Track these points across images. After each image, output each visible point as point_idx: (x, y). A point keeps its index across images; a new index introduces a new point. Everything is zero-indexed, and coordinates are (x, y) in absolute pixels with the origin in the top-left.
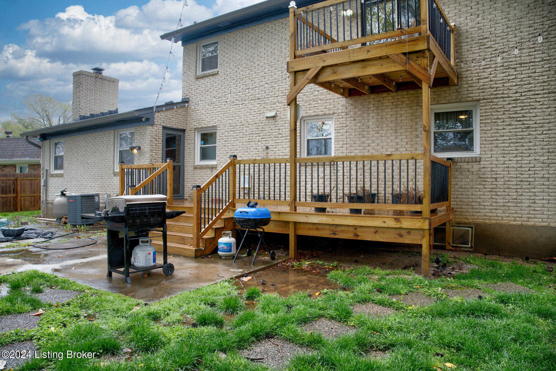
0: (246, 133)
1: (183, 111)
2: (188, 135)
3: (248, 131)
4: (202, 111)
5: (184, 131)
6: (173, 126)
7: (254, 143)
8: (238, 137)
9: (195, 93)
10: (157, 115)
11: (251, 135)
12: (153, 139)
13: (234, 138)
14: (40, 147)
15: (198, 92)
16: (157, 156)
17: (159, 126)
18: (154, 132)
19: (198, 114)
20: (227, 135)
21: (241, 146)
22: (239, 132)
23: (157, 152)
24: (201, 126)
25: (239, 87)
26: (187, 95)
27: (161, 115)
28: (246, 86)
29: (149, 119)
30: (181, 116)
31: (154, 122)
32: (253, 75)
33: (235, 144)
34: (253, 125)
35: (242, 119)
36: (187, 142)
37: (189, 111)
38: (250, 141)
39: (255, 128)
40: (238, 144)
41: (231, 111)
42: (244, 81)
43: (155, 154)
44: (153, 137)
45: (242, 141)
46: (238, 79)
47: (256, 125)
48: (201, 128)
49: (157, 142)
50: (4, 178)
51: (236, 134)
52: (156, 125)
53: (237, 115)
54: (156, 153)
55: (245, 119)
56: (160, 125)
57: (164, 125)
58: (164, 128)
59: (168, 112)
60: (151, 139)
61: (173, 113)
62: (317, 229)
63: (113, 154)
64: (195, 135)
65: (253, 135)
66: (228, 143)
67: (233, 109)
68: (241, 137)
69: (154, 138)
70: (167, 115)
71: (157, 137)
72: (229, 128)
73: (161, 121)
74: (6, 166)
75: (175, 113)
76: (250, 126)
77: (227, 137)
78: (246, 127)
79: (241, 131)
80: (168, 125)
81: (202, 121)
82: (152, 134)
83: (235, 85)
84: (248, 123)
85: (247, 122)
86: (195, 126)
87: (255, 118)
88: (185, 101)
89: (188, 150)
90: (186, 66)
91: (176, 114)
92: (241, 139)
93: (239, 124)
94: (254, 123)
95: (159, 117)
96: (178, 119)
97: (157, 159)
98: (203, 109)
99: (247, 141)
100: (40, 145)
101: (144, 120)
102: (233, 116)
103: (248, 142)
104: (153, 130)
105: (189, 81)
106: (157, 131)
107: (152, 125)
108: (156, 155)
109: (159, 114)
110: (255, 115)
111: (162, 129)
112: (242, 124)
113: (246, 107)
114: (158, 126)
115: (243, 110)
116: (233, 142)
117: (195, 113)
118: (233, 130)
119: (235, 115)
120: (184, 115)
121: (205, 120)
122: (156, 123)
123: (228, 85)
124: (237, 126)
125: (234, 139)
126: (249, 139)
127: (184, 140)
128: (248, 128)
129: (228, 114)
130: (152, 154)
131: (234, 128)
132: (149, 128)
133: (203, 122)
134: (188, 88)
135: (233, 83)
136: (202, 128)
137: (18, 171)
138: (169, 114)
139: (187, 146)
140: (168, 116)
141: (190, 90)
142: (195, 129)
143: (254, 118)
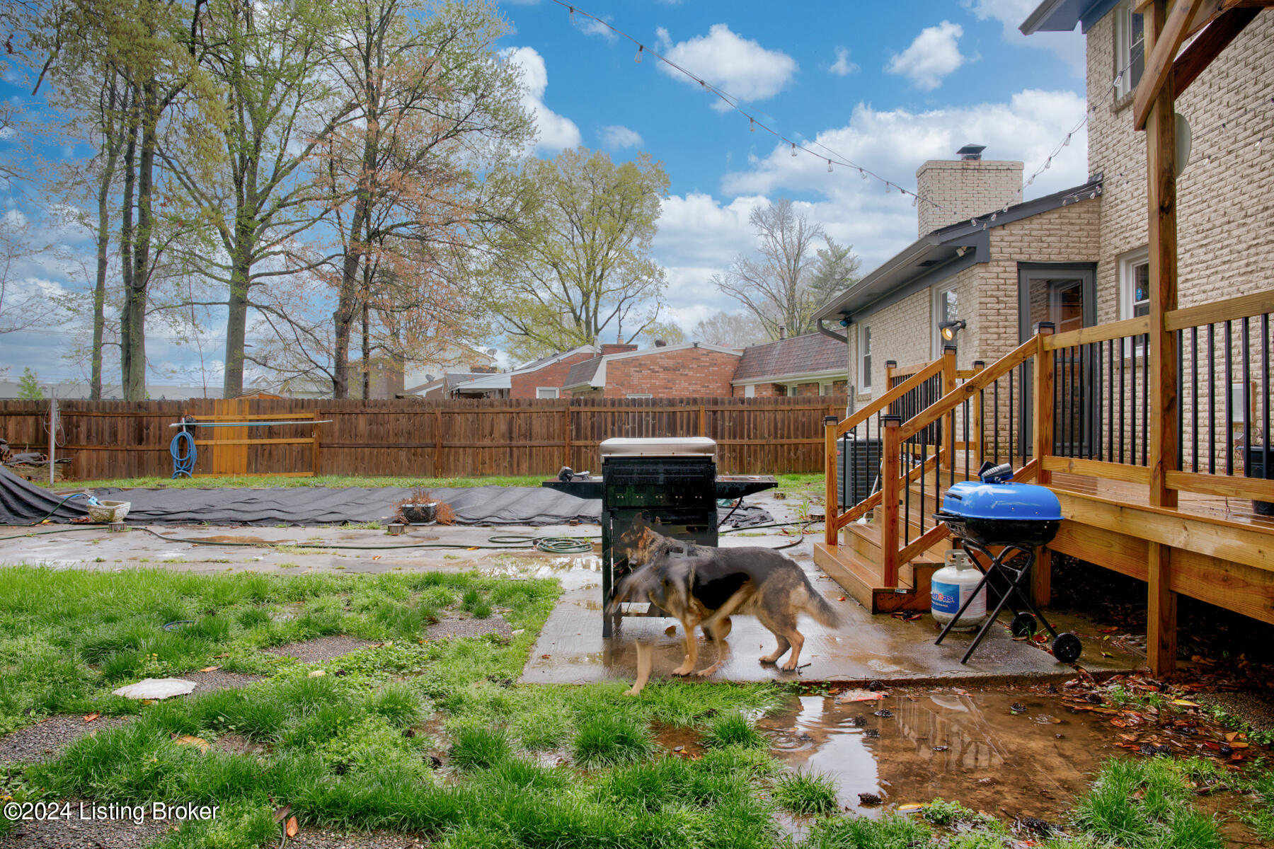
0: (1240, 247)
1: (1088, 212)
2: (1105, 276)
3: (1242, 238)
4: (1132, 202)
5: (1093, 266)
6: (1052, 257)
7: (1262, 274)
8: (1218, 261)
9: (1114, 155)
10: (996, 236)
11: (1253, 251)
12: (989, 300)
13: (1207, 268)
14: (845, 340)
15: (1121, 150)
16: (1002, 342)
17: (1007, 264)
18: (990, 281)
19: (1123, 212)
20: (1189, 261)
21: (1225, 291)
22: (1219, 245)
23: (1003, 330)
24: (1128, 247)
25: (1217, 102)
26: (1098, 167)
27: (1011, 235)
28: (1237, 93)
29: (975, 248)
30: (1077, 228)
31: (989, 255)
32: (1258, 47)
33: (1211, 287)
34: (1260, 216)
35: (1228, 203)
36: (1101, 296)
37: (1103, 209)
38: (1249, 269)
39: (1263, 224)
40: (1217, 285)
41: (1199, 185)
42: (1231, 79)
43: (995, 336)
44: (989, 293)
45: (1227, 275)
46: (1214, 77)
47: (1265, 214)
48: (1129, 251)
49: (1002, 306)
50: (806, 407)
51: (1211, 256)
52: (997, 261)
53: (1215, 193)
54: (999, 334)
55: (1236, 201)
56: (1011, 260)
57: (1023, 258)
58: (1022, 266)
59: (1035, 221)
60: (983, 300)
61: (1050, 223)
62: (1226, 581)
63: (928, 345)
64: (1117, 274)
65: (1260, 249)
66: (1194, 286)
67: (1202, 178)
68: (1224, 263)
69: (991, 296)
70: (1033, 229)
71: (1000, 293)
72: (1195, 238)
73: (1010, 250)
74: (807, 385)
75: (1058, 221)
76: (1249, 220)
77: (1189, 269)
78: (1239, 226)
79: (1226, 243)
80: (1036, 258)
81: (1131, 230)
82: (984, 288)
83: (1208, 99)
84: (1243, 213)
85: (1242, 209)
86: (1116, 248)
87: (1265, 189)
88: (1095, 184)
89: (1104, 318)
90: (1093, 85)
91: (1061, 224)
92: (1226, 266)
93: (1218, 223)
94: (1261, 207)
95: (1006, 239)
96: (1068, 235)
97: (1002, 348)
98: (1133, 197)
99: (1242, 271)
100: (845, 335)
101: (961, 253)
102: (1205, 198)
103: (1244, 273)
104: (986, 275)
105: (1100, 127)
106: (1001, 275)
107: (985, 263)
108: (999, 339)
109: (1003, 232)
110: (1263, 182)
111: (1015, 269)
112: (1226, 219)
113: (1240, 160)
114: (1001, 263)
115: (1231, 172)
116: (1205, 280)
117: (1117, 211)
118: (1204, 242)
119: (1208, 196)
120: (1088, 224)
121: (1137, 228)
122: (995, 256)
123: (1189, 106)
124: (1214, 227)
125: (1208, 272)
126: (1247, 265)
127: (1094, 292)
128: (1245, 229)
129: (1191, 196)
130: (984, 337)
131: (1206, 237)
132: (979, 271)
133: (1134, 232)
134: (1099, 145)
135: (1201, 97)
136: (1132, 250)
137: (822, 393)
138: (1038, 227)
139: (1102, 309)
140: (1034, 233)
141: (1104, 149)
142: (1118, 257)
143: (1260, 191)
